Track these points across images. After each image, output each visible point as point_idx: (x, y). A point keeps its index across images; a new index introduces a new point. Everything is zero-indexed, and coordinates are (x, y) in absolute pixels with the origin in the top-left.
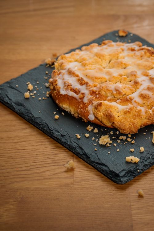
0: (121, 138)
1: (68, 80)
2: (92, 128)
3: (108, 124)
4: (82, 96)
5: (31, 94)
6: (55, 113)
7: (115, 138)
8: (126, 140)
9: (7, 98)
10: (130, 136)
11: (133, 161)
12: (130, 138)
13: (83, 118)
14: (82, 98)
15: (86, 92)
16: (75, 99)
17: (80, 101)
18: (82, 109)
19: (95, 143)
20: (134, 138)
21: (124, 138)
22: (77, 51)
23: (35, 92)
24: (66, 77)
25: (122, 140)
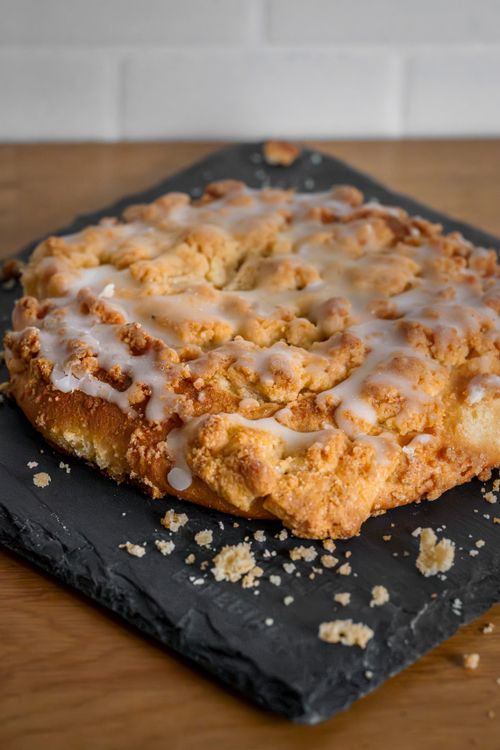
0: (297, 554)
1: (82, 334)
2: (183, 519)
3: (243, 501)
4: (140, 396)
6: (32, 465)
7: (272, 558)
8: (318, 562)
10: (330, 546)
11: (349, 641)
12: (335, 554)
13: (147, 482)
14: (141, 407)
15: (156, 380)
16: (115, 406)
17: (131, 414)
18: (142, 449)
19: (199, 574)
20: (348, 554)
21: (310, 554)
22: (108, 224)
24: (73, 323)
25: (301, 563)
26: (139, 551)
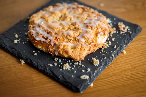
0: (75, 63)
1: (39, 31)
2: (58, 59)
3: (66, 56)
4: (49, 41)
5: (18, 41)
6: (34, 52)
7: (72, 65)
8: (79, 65)
9: (4, 45)
10: (80, 62)
11: (85, 79)
12: (81, 63)
13: (52, 54)
14: (50, 42)
15: (51, 38)
16: (46, 42)
17: (48, 44)
18: (50, 49)
19: (61, 69)
20: (83, 63)
21: (77, 63)
22: (41, 11)
23: (20, 39)
24: (38, 29)
25: (76, 65)
26: (52, 65)
